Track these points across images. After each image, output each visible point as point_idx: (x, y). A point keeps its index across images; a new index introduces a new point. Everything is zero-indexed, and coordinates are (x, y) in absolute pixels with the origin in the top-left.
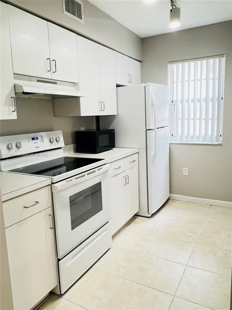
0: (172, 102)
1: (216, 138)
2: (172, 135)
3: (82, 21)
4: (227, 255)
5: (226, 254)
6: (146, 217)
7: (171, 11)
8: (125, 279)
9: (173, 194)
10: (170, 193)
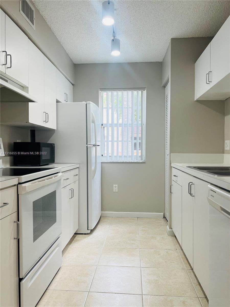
0: (102, 125)
1: (140, 157)
2: (102, 155)
3: (34, 27)
4: (169, 252)
5: (167, 252)
6: (85, 234)
7: (113, 41)
8: (89, 292)
9: (104, 211)
10: (102, 211)
